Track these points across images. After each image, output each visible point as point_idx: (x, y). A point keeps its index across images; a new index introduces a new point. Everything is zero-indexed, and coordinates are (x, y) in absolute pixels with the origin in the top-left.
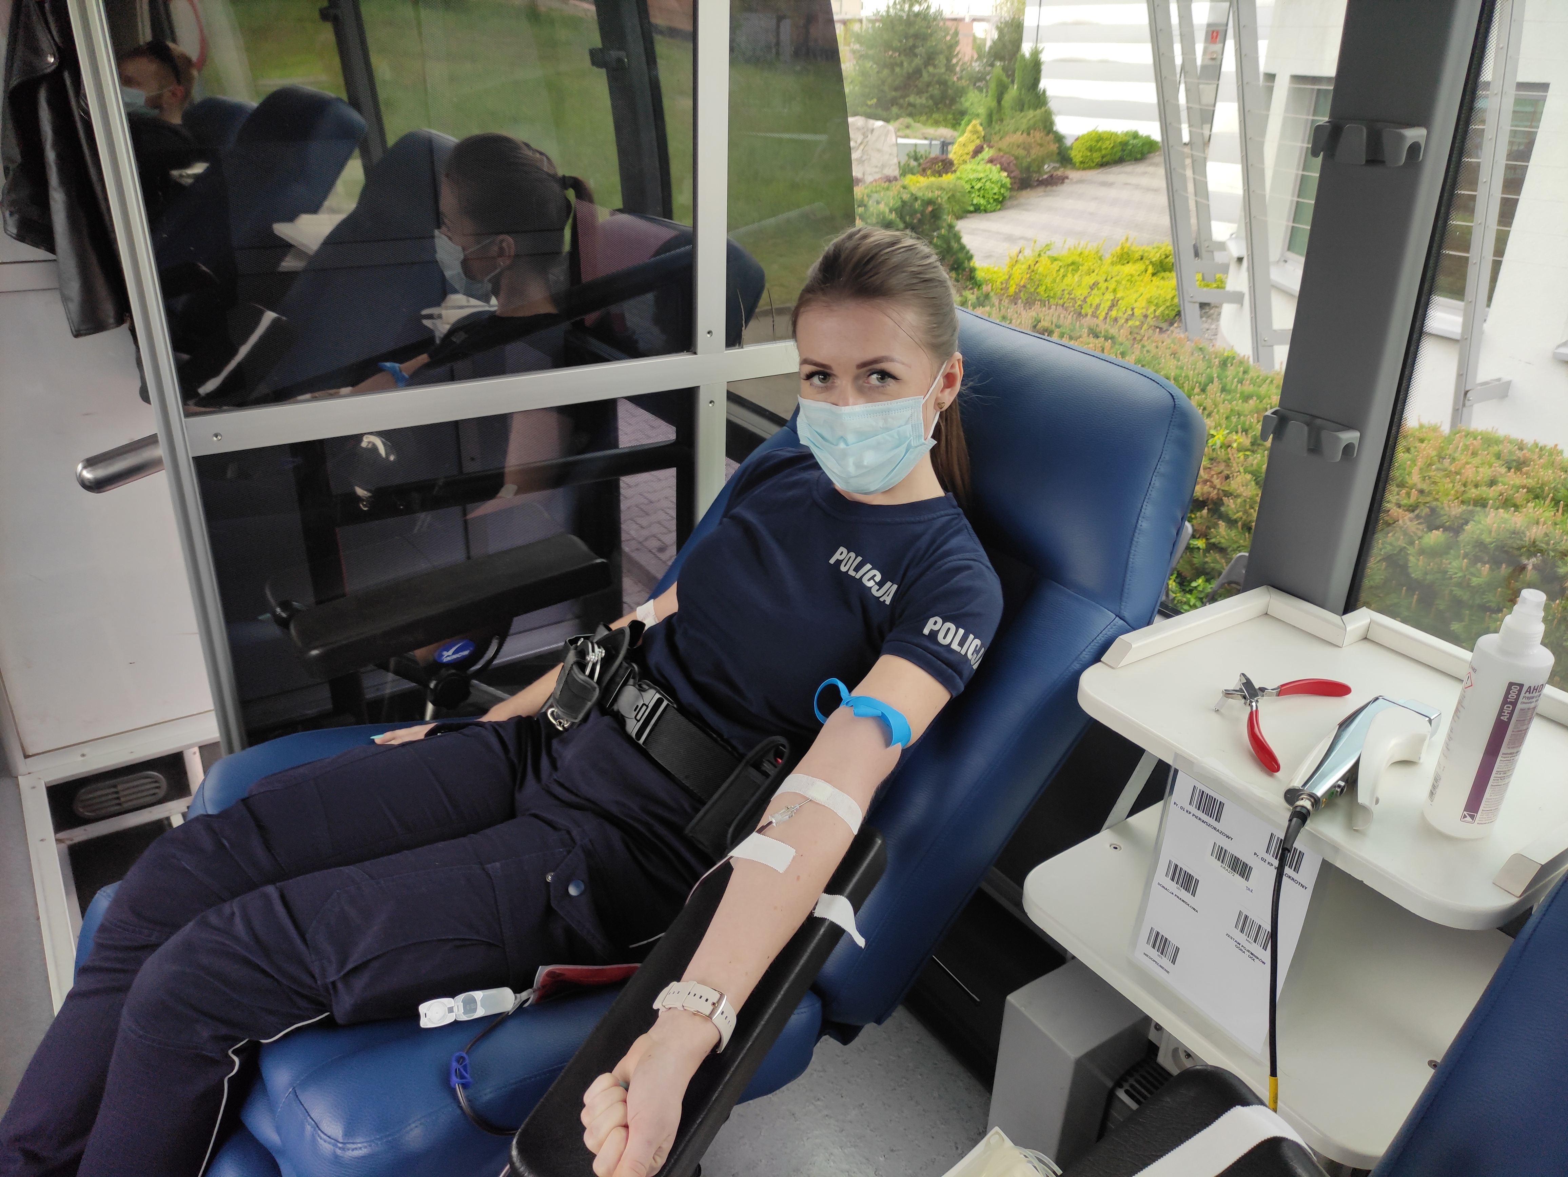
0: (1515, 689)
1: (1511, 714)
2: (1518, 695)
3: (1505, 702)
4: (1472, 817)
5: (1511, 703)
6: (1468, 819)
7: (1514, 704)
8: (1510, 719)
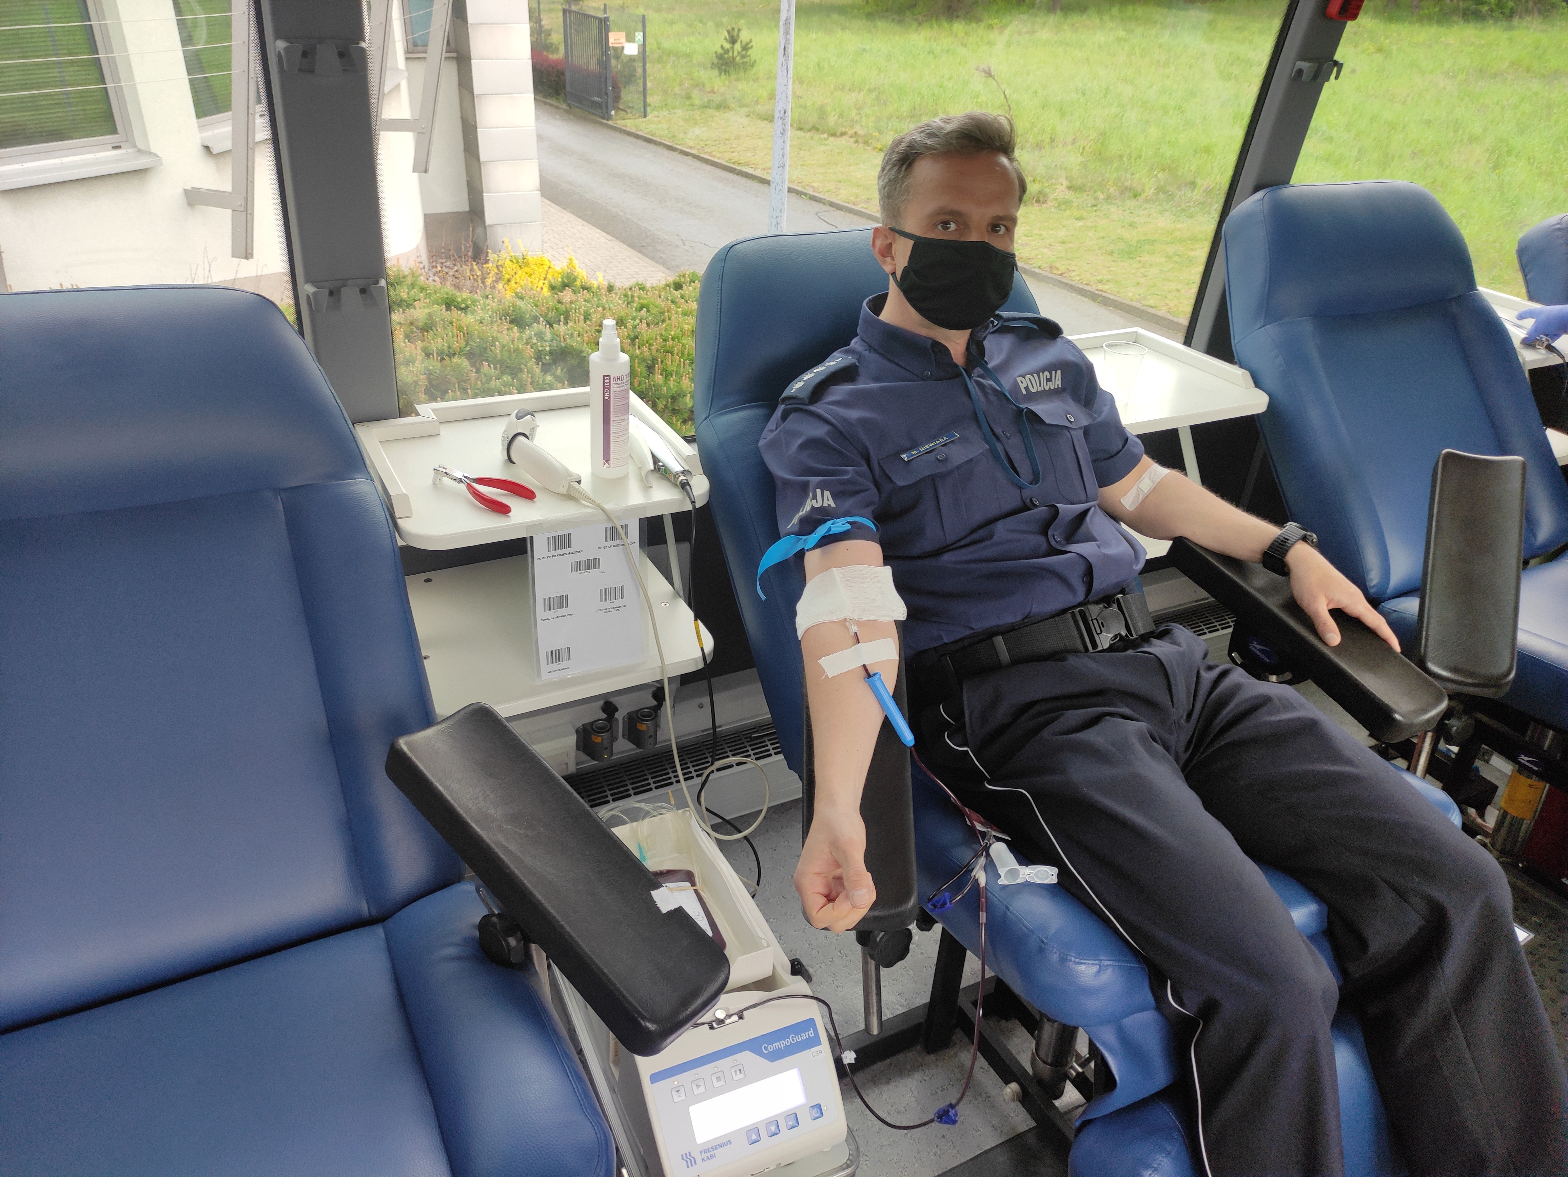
0: (607, 379)
1: (609, 394)
2: (610, 383)
3: (604, 388)
4: (608, 463)
5: (607, 388)
6: (607, 465)
7: (609, 388)
8: (610, 398)
